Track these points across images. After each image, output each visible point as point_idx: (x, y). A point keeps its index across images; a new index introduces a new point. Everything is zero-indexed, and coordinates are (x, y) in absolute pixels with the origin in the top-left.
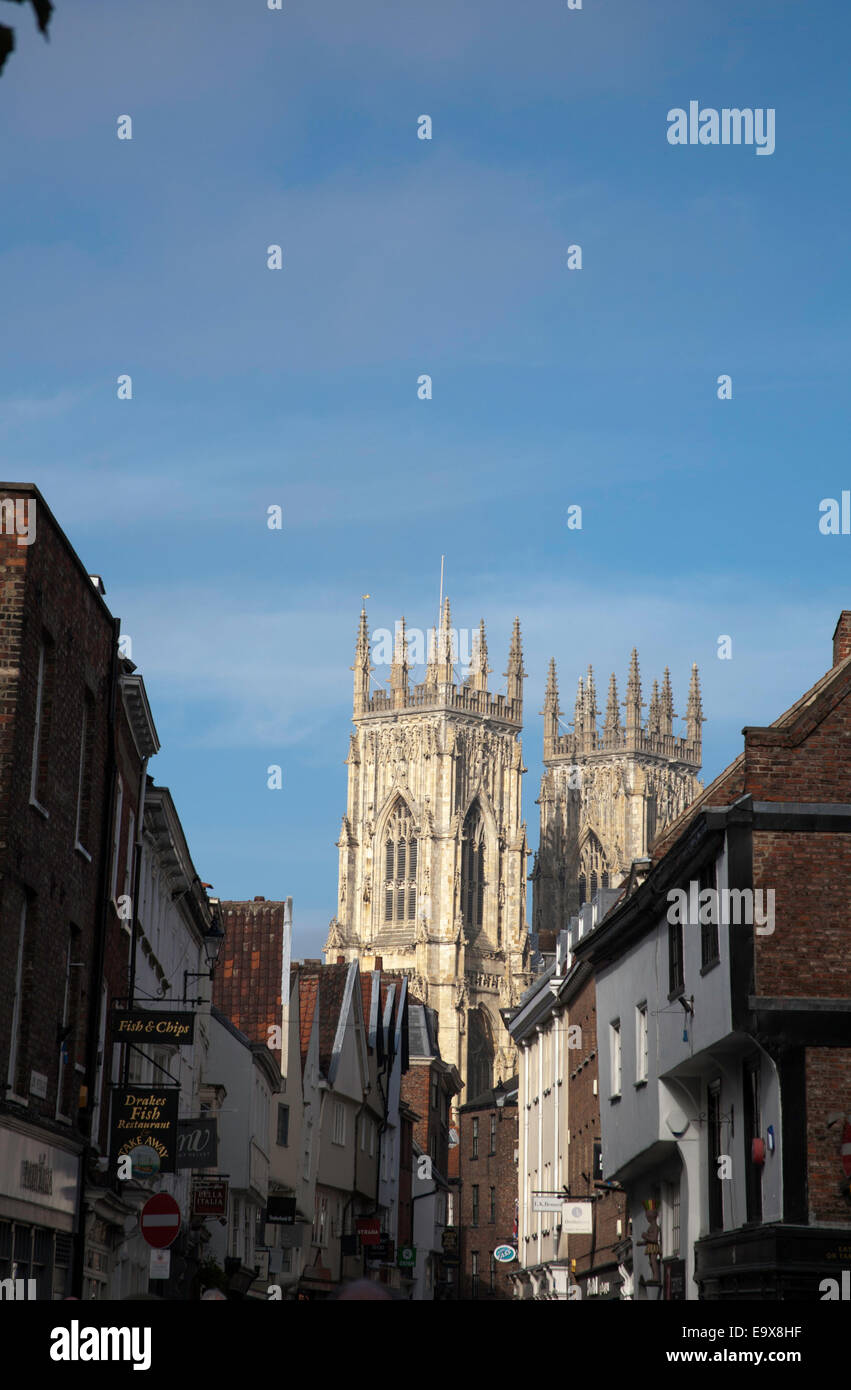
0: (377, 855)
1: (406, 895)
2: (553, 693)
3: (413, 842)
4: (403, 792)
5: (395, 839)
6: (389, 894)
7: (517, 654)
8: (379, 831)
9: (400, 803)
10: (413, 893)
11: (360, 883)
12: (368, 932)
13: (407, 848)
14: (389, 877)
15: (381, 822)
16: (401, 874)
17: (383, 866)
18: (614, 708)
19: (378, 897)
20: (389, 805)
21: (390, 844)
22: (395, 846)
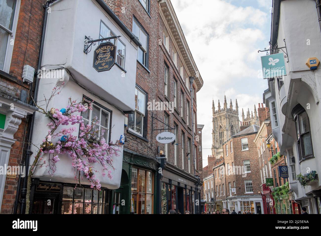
0: (218, 135)
1: (223, 140)
2: (243, 113)
3: (223, 132)
4: (221, 125)
5: (220, 132)
6: (220, 140)
7: (237, 104)
8: (218, 131)
9: (221, 127)
10: (224, 140)
11: (216, 139)
12: (218, 146)
13: (222, 133)
14: (220, 138)
15: (218, 130)
16: (222, 137)
17: (219, 136)
18: (252, 116)
19: (219, 141)
20: (219, 127)
21: (220, 133)
22: (221, 133)
